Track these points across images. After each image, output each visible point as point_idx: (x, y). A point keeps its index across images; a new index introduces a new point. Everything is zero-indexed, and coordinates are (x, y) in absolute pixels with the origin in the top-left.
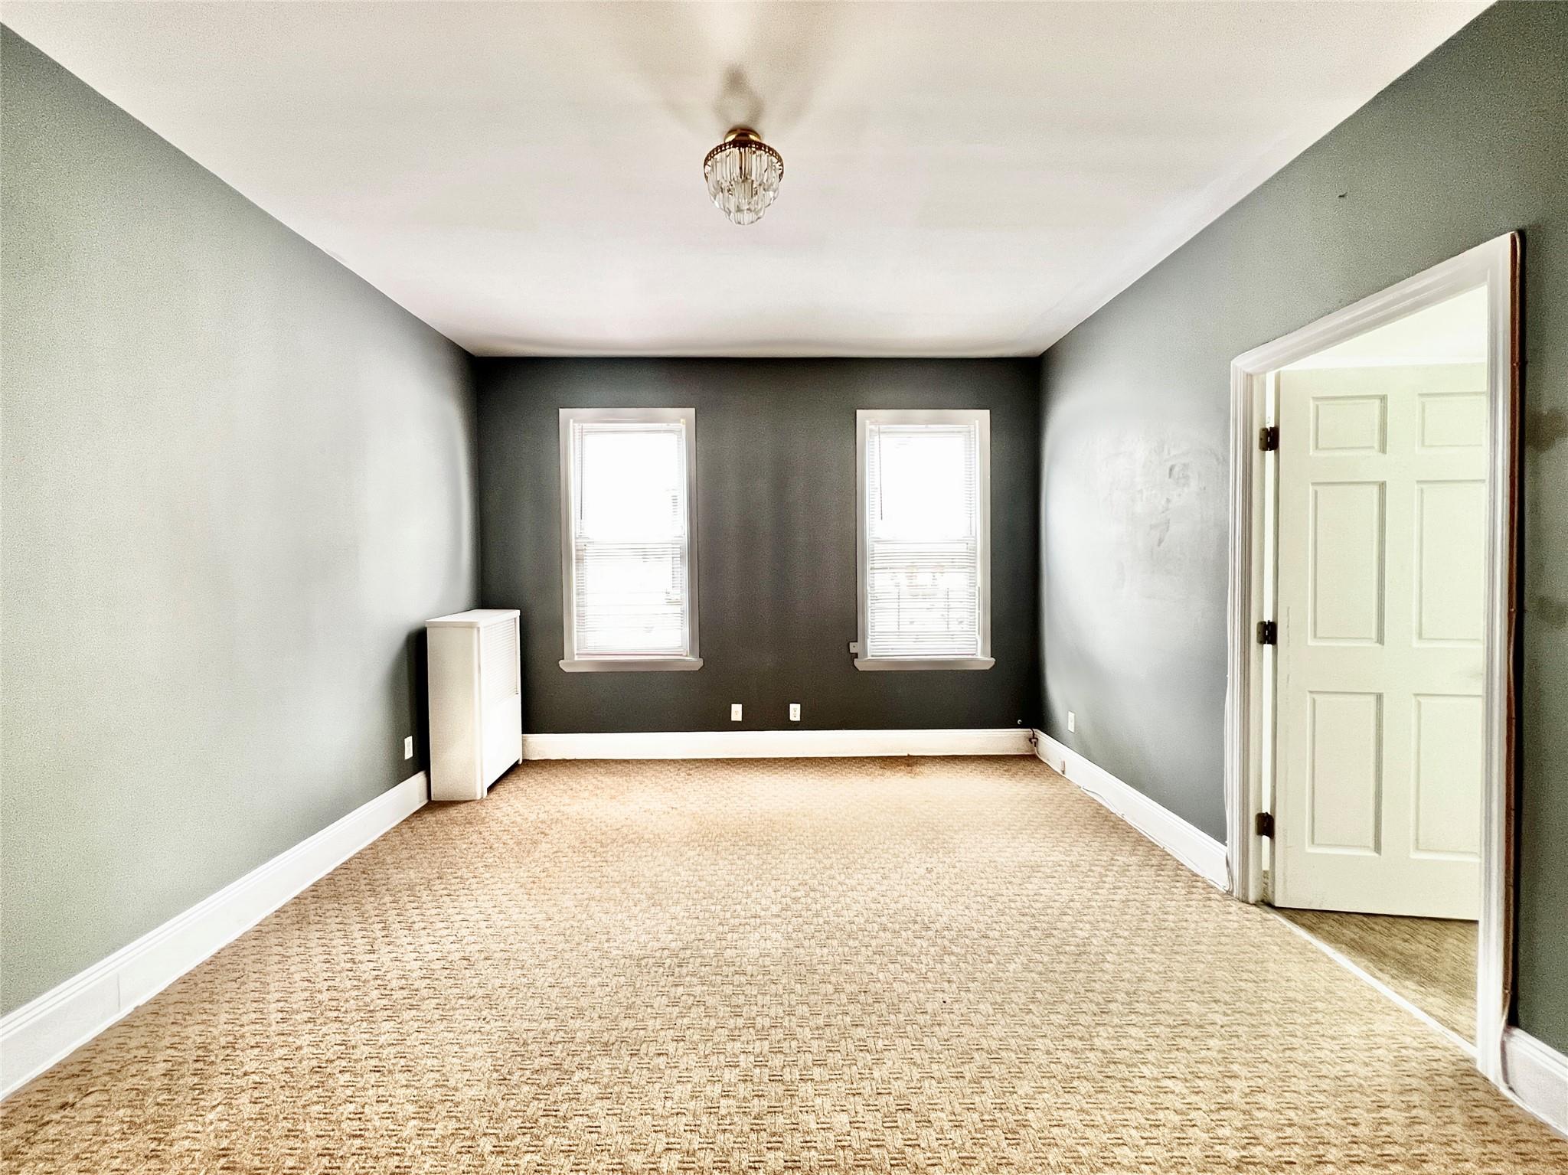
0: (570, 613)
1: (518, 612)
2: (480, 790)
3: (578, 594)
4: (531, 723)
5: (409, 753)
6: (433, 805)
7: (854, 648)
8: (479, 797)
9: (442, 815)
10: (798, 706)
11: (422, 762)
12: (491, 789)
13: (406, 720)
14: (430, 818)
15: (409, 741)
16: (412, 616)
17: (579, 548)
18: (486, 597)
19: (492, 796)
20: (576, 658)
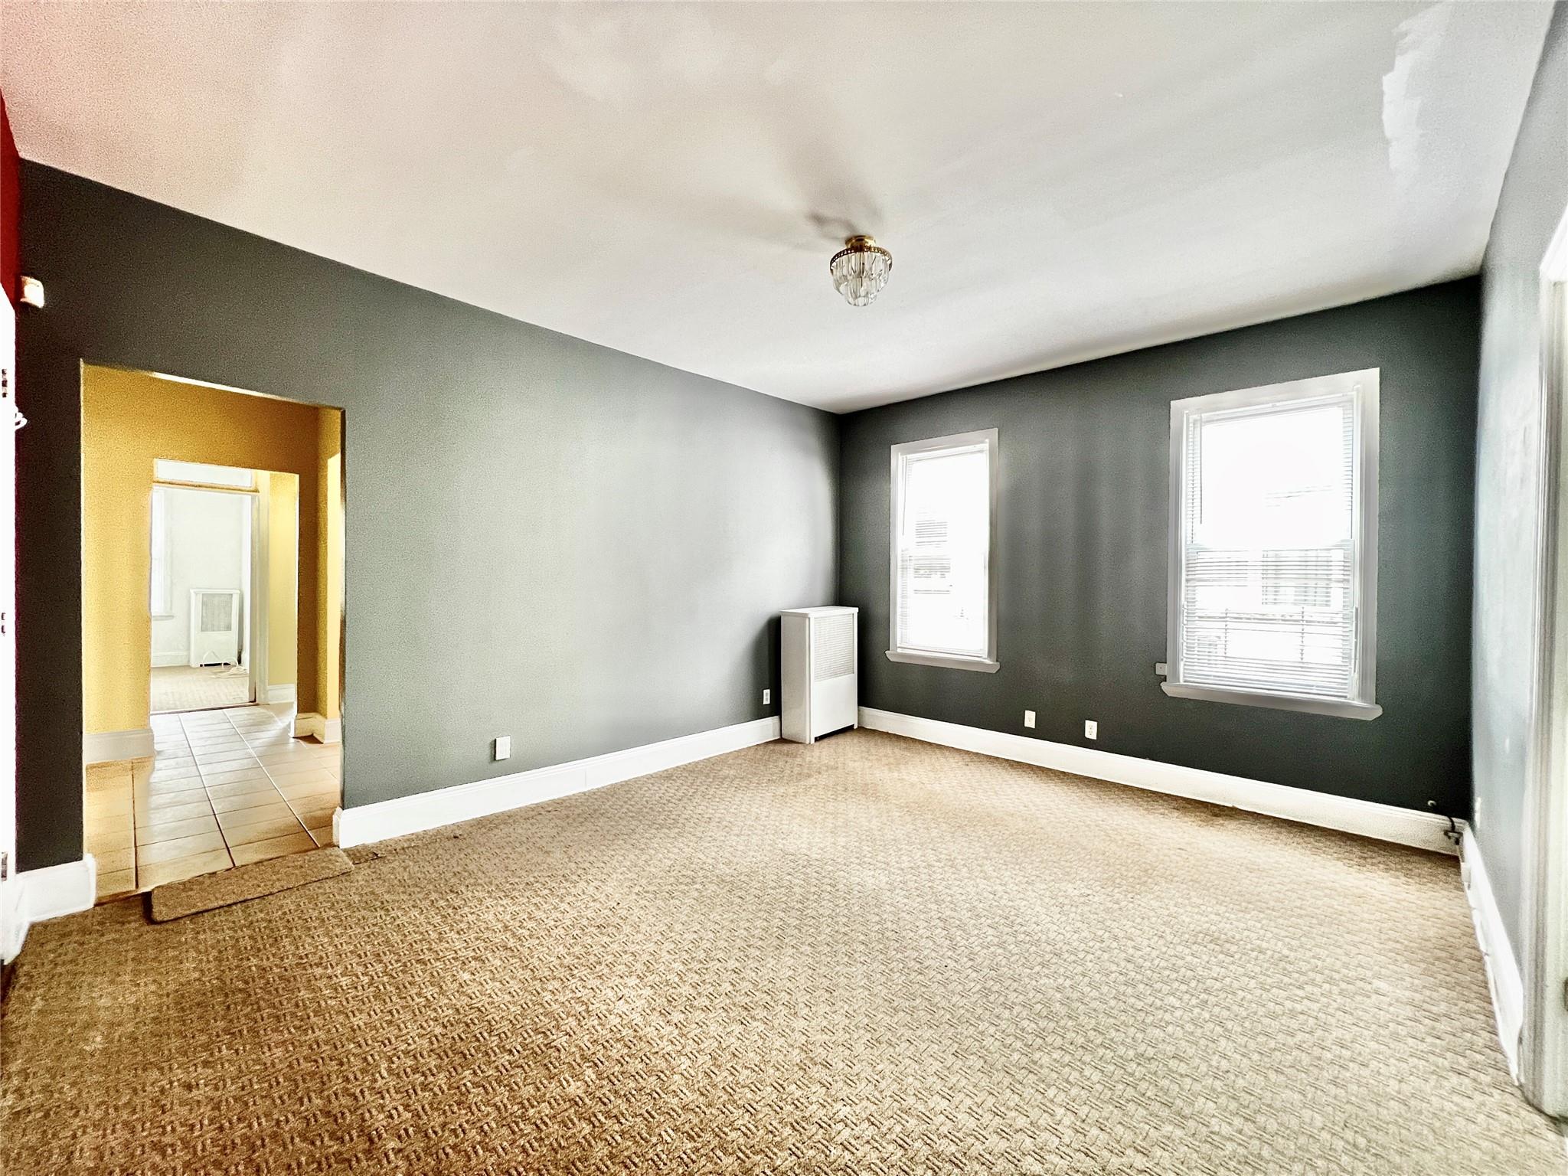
0: (895, 613)
1: (856, 610)
2: (810, 738)
3: (902, 597)
4: (865, 697)
5: (767, 701)
6: (782, 740)
7: (1161, 669)
8: (808, 742)
9: (786, 748)
10: (1095, 724)
11: (775, 709)
12: (817, 739)
13: (767, 676)
14: (778, 747)
15: (767, 693)
16: (772, 608)
17: (905, 559)
18: (840, 597)
19: (818, 743)
20: (899, 651)
